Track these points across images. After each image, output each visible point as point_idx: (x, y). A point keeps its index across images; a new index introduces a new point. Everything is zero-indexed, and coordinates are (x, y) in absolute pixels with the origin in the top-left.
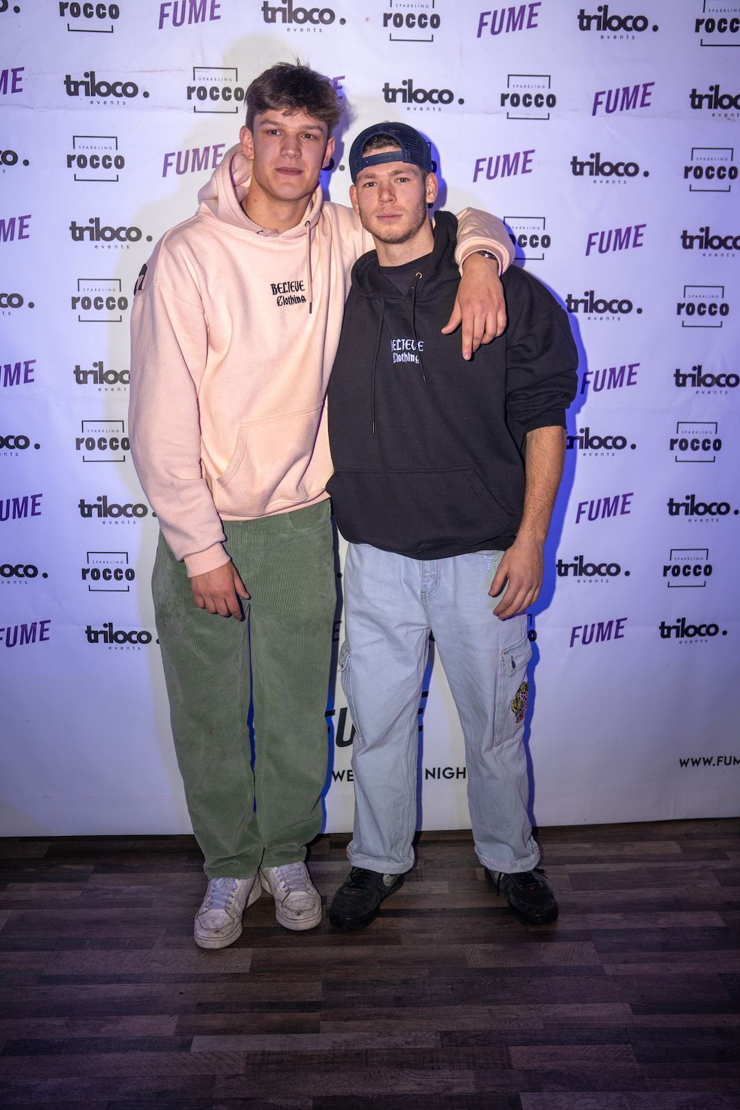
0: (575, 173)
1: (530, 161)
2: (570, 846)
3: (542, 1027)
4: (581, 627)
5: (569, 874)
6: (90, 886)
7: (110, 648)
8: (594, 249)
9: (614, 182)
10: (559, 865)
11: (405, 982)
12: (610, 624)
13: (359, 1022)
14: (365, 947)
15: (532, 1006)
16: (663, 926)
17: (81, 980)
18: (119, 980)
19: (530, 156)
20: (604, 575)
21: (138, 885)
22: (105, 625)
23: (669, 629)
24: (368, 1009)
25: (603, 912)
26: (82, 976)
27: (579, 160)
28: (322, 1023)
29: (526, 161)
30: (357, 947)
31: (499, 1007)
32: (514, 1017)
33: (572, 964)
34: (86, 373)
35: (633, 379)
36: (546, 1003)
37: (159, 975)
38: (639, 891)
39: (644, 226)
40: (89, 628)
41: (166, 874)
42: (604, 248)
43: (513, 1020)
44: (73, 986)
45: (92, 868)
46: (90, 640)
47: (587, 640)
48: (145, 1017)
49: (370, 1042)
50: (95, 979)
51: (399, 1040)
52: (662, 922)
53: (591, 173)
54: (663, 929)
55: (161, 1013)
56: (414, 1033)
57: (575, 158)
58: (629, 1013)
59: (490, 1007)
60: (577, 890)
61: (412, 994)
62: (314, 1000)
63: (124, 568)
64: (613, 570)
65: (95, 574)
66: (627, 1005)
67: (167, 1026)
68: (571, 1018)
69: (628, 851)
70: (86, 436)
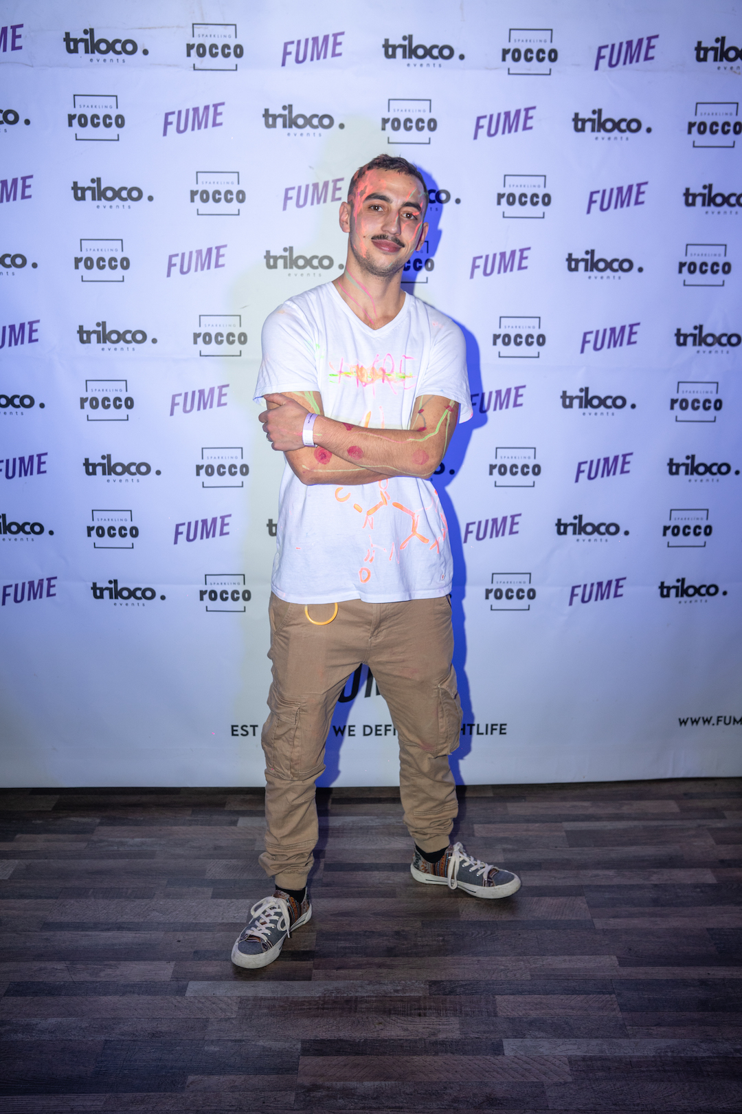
0: (577, 129)
1: (531, 118)
2: (568, 804)
3: (529, 978)
4: (579, 586)
5: (566, 831)
6: (95, 838)
7: (115, 604)
8: (596, 207)
9: (616, 138)
10: (556, 822)
11: (397, 933)
12: (609, 583)
13: (351, 970)
14: (360, 900)
15: (521, 958)
16: (656, 883)
17: (81, 927)
18: (120, 927)
19: (531, 113)
20: (603, 534)
21: (142, 837)
22: (110, 582)
23: (669, 588)
24: (360, 959)
25: (597, 869)
26: (84, 923)
27: (580, 116)
28: (314, 971)
29: (527, 118)
30: (352, 899)
31: (488, 958)
32: (503, 967)
33: (563, 918)
34: (89, 333)
35: (634, 338)
36: (535, 955)
37: (159, 924)
38: (633, 848)
39: (646, 183)
40: (95, 584)
41: (169, 828)
42: (605, 206)
43: (502, 970)
44: (75, 933)
45: (98, 821)
46: (96, 596)
47: (586, 599)
48: (143, 962)
49: (360, 989)
50: (96, 926)
51: (389, 988)
52: (655, 879)
53: (593, 130)
54: (656, 886)
55: (159, 959)
56: (403, 982)
57: (577, 115)
58: (616, 965)
59: (480, 958)
60: (573, 847)
61: (403, 944)
62: (308, 949)
63: (128, 526)
64: (612, 529)
65: (100, 532)
66: (614, 958)
67: (164, 971)
68: (558, 969)
69: (626, 809)
70: (90, 395)
